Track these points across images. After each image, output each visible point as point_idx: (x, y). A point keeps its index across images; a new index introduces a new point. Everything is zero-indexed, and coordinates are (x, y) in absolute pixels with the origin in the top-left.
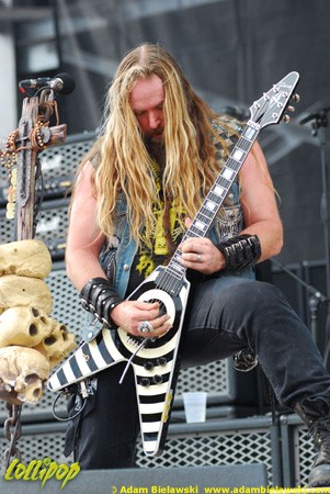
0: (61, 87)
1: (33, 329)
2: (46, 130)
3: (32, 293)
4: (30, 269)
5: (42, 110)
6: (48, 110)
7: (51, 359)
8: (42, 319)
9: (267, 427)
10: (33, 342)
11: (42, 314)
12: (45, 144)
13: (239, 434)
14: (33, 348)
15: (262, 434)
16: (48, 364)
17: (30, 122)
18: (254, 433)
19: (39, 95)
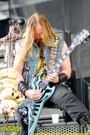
0: (21, 22)
1: (13, 94)
2: (17, 35)
3: (12, 84)
4: (12, 77)
5: (15, 29)
6: (17, 29)
7: (18, 103)
8: (15, 91)
9: (76, 125)
10: (13, 98)
11: (15, 90)
12: (16, 39)
13: (68, 127)
14: (13, 100)
15: (75, 127)
16: (17, 105)
17: (12, 33)
18: (72, 126)
19: (14, 25)
